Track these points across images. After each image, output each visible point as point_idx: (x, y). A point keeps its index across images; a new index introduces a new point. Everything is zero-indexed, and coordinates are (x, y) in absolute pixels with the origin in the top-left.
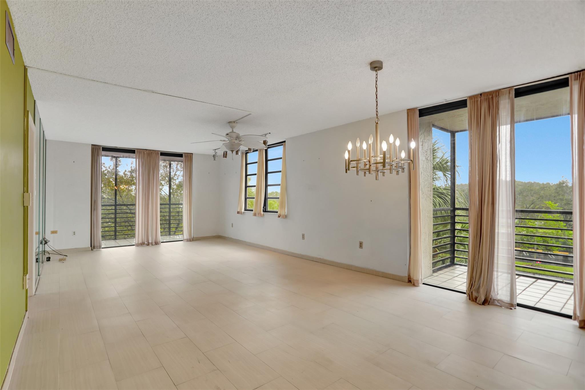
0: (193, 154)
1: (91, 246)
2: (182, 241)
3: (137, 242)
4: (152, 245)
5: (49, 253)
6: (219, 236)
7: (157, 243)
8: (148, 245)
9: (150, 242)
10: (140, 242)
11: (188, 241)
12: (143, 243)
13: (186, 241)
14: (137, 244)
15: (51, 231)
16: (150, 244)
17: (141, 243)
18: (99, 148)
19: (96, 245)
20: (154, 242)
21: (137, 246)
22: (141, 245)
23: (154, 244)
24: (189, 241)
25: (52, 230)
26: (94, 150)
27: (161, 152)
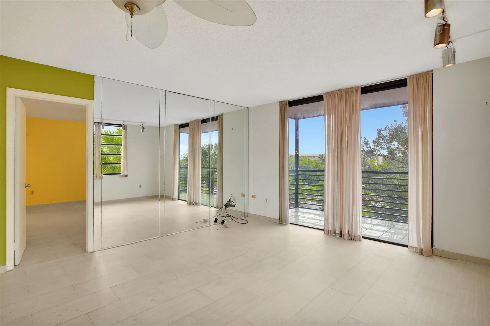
15: (252, 195)
19: (283, 218)
26: (282, 107)
27: (361, 87)
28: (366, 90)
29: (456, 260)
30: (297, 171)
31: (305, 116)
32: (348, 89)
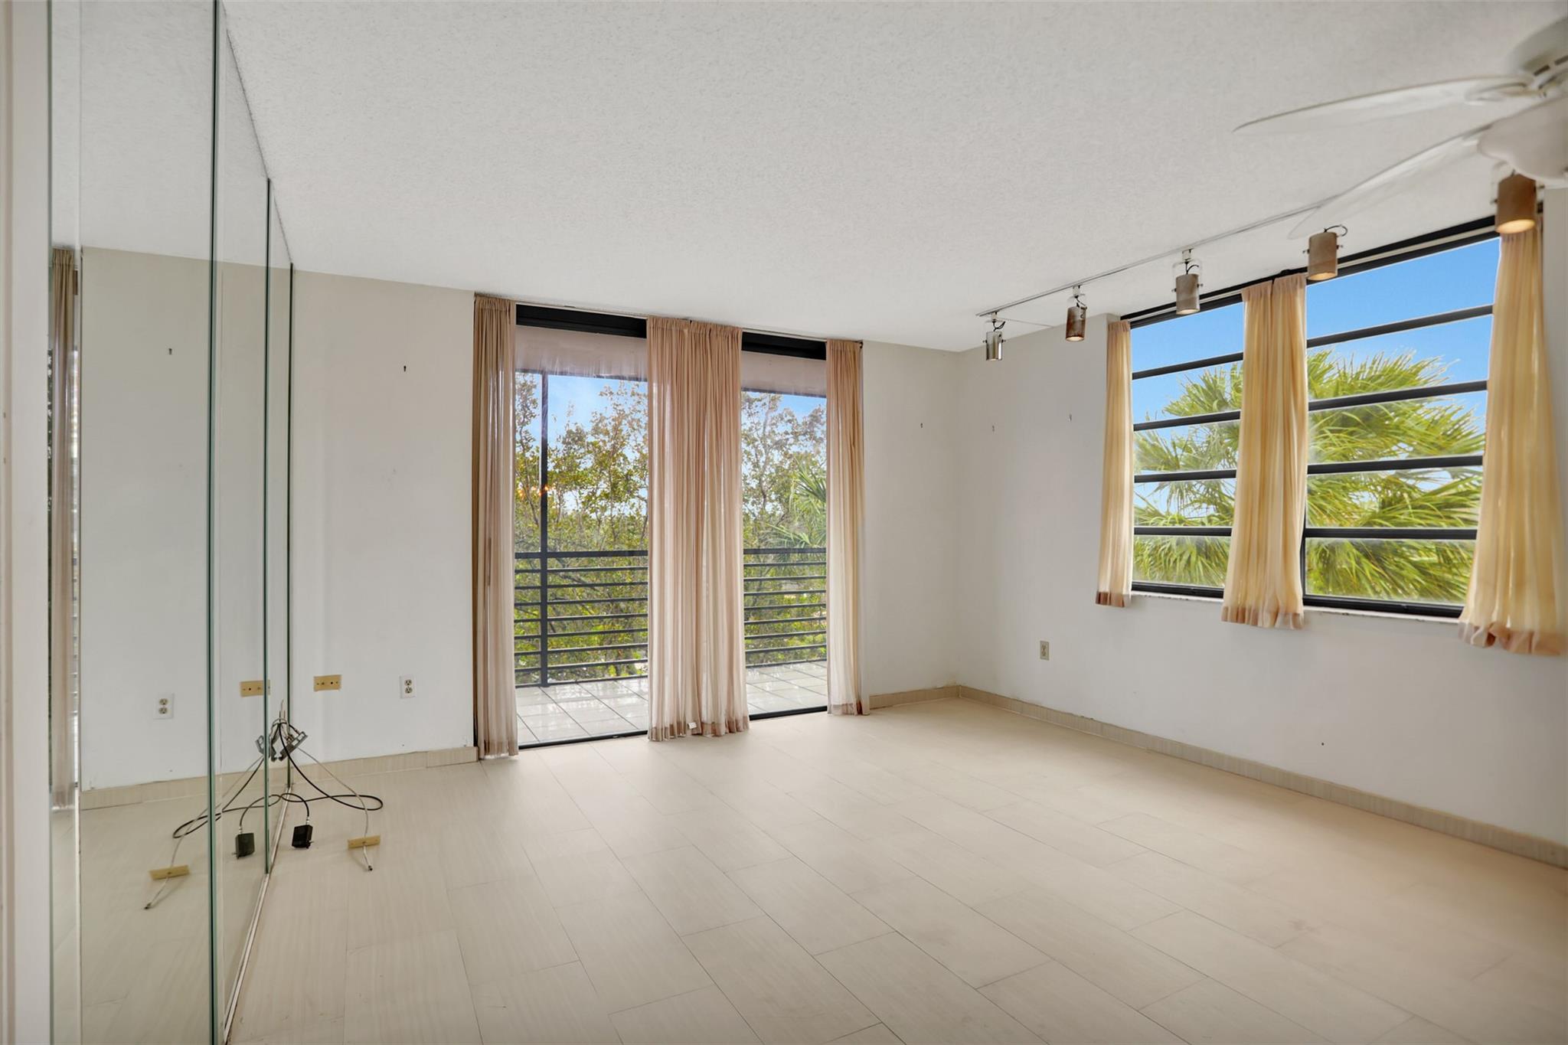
0: (862, 343)
1: (476, 743)
2: (824, 709)
3: (657, 724)
4: (716, 734)
5: (305, 802)
6: (958, 687)
7: (733, 728)
8: (698, 734)
9: (706, 716)
10: (668, 720)
11: (846, 713)
12: (679, 723)
13: (840, 711)
14: (656, 728)
15: (316, 678)
16: (708, 729)
17: (672, 726)
18: (504, 310)
19: (494, 737)
20: (723, 720)
21: (657, 740)
22: (672, 733)
23: (723, 729)
24: (852, 714)
25: (321, 673)
26: (486, 315)
27: (745, 331)
28: (757, 343)
29: (891, 706)
30: (545, 555)
31: (568, 369)
32: (716, 326)
